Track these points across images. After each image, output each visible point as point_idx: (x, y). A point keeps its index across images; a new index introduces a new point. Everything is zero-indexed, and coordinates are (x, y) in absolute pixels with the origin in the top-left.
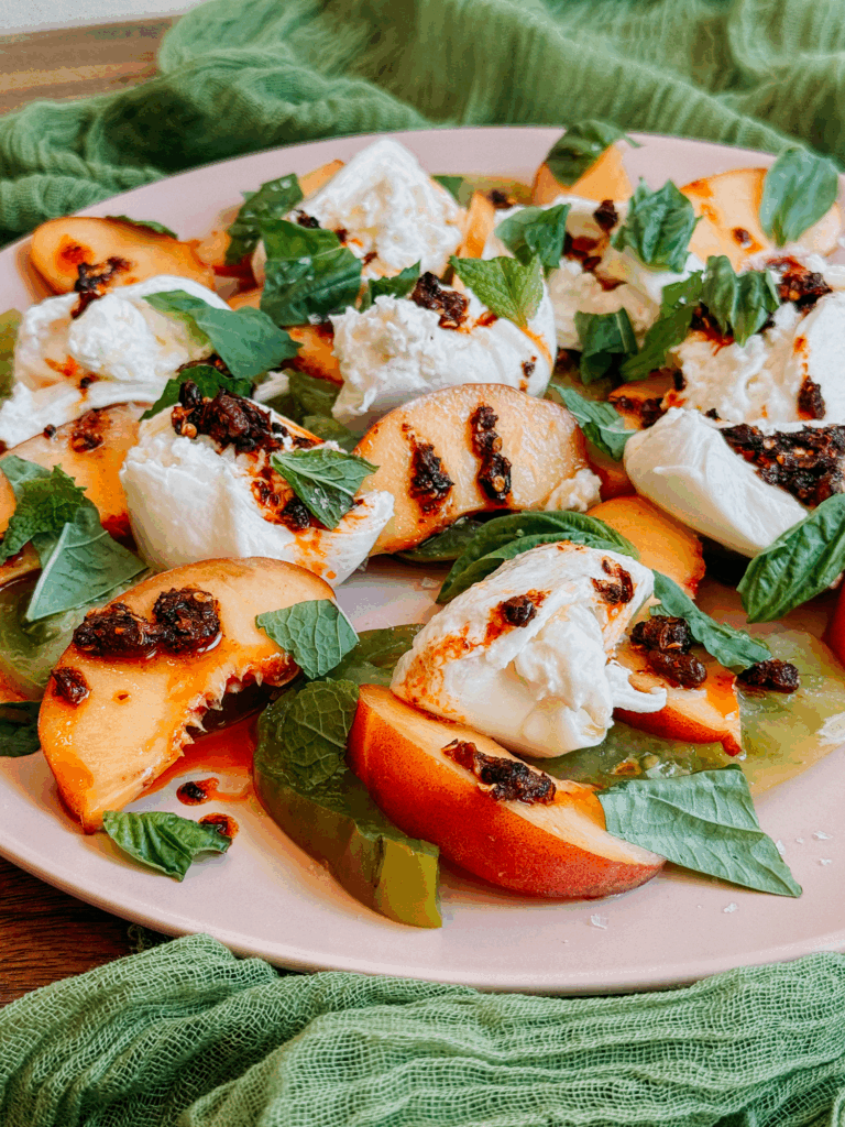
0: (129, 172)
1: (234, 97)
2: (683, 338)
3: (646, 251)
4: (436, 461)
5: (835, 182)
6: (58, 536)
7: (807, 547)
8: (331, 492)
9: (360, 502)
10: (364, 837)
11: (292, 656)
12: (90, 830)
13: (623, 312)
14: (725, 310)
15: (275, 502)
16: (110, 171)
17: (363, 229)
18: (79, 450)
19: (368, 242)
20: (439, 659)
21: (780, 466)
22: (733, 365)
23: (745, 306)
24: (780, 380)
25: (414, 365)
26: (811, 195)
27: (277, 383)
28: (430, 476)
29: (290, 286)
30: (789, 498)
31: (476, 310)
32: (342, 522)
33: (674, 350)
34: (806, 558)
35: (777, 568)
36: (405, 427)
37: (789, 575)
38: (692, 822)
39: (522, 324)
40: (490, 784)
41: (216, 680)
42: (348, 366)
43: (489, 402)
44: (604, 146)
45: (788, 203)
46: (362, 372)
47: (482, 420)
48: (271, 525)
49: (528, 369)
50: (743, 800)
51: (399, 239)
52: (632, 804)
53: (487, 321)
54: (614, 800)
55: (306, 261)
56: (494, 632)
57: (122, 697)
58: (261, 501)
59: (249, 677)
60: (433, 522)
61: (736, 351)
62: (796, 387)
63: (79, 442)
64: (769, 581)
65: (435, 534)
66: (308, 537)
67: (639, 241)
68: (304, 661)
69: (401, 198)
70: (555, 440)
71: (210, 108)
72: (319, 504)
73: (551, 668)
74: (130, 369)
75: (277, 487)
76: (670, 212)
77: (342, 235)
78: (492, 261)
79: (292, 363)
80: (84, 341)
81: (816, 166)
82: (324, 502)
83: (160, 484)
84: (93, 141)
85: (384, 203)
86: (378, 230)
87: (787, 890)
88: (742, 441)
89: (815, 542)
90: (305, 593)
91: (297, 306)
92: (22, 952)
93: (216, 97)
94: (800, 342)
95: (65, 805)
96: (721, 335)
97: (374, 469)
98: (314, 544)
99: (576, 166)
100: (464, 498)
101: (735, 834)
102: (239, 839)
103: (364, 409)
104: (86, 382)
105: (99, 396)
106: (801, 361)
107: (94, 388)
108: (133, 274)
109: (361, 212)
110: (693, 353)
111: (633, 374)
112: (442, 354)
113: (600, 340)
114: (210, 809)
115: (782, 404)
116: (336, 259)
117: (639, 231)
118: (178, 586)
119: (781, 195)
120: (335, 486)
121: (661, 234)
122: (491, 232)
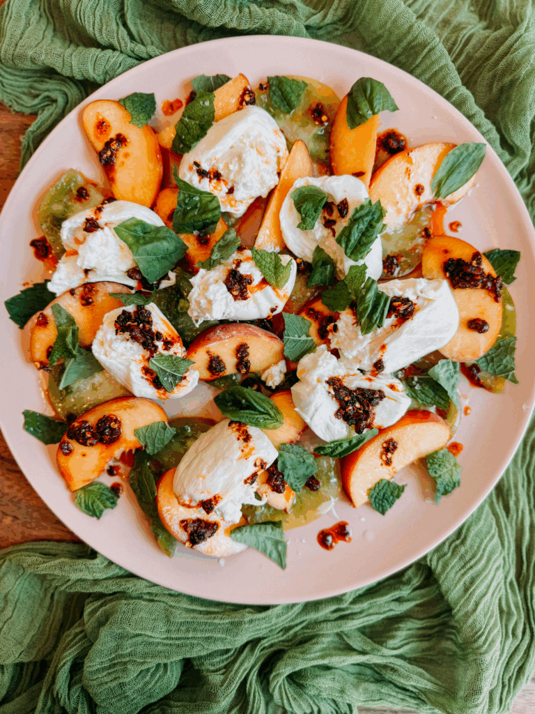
2: (344, 309)
3: (349, 249)
5: (483, 157)
7: (342, 447)
8: (173, 376)
9: (185, 378)
11: (145, 447)
12: (73, 493)
14: (362, 315)
15: (150, 376)
17: (228, 177)
18: (83, 305)
19: (230, 184)
21: (346, 413)
22: (356, 338)
23: (371, 318)
24: (372, 351)
26: (464, 167)
27: (170, 280)
29: (187, 212)
31: (257, 280)
32: (176, 388)
34: (340, 450)
36: (208, 352)
39: (276, 288)
43: (247, 341)
44: (374, 113)
47: (242, 348)
49: (273, 311)
53: (262, 284)
55: (196, 198)
57: (84, 455)
58: (145, 374)
59: (131, 451)
60: (216, 376)
62: (375, 361)
63: (84, 301)
66: (161, 392)
68: (150, 450)
76: (370, 226)
78: (271, 254)
79: (182, 264)
80: (83, 262)
82: (169, 380)
87: (282, 564)
90: (156, 417)
91: (188, 227)
94: (383, 347)
96: (358, 320)
97: (194, 363)
98: (163, 395)
99: (357, 117)
100: (230, 370)
103: (198, 325)
105: (92, 278)
106: (381, 353)
107: (90, 274)
108: (127, 149)
110: (346, 317)
113: (317, 278)
114: (116, 479)
115: (367, 364)
116: (211, 201)
117: (348, 240)
118: (107, 413)
119: (449, 166)
120: (175, 374)
121: (359, 241)
122: (291, 190)
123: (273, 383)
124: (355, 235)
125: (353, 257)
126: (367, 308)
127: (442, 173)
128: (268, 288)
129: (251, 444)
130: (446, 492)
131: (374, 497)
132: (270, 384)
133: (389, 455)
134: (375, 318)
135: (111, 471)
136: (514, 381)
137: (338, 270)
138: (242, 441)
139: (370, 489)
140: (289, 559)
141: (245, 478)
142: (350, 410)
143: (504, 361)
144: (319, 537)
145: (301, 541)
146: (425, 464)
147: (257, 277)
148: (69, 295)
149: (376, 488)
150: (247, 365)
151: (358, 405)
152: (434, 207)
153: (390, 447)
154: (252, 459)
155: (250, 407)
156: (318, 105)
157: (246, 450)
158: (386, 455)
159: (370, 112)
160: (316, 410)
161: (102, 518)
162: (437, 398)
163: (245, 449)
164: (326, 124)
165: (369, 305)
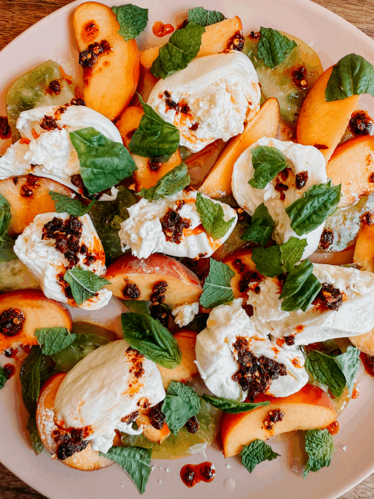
4: (136, 288)
7: (229, 406)
9: (97, 295)
18: (22, 195)
31: (194, 226)
39: (211, 236)
44: (355, 93)
47: (161, 284)
53: (198, 230)
59: (28, 345)
63: (24, 192)
77: (187, 109)
94: (300, 328)
97: (109, 284)
100: (144, 298)
107: (36, 169)
108: (109, 58)
110: (270, 285)
113: (254, 235)
115: (278, 334)
116: (172, 133)
117: (299, 214)
118: (14, 308)
120: (88, 290)
121: (309, 218)
122: (253, 146)
123: (181, 322)
124: (306, 212)
125: (298, 230)
126: (295, 288)
128: (203, 235)
129: (141, 380)
130: (314, 469)
131: (246, 454)
132: (178, 321)
133: (272, 423)
134: (300, 301)
137: (276, 232)
138: (134, 375)
141: (124, 415)
142: (249, 377)
144: (182, 470)
145: (166, 470)
147: (195, 222)
148: (11, 182)
149: (250, 447)
150: (161, 299)
151: (257, 374)
154: (137, 397)
155: (152, 339)
156: (301, 68)
157: (135, 386)
158: (269, 422)
160: (215, 371)
162: (333, 381)
163: (133, 385)
165: (298, 286)
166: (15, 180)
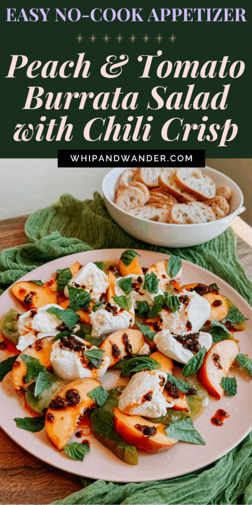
0: (30, 267)
1: (51, 248)
2: (161, 311)
3: (150, 290)
4: (117, 348)
5: (180, 261)
6: (38, 375)
7: (195, 362)
8: (97, 359)
9: (103, 360)
10: (120, 447)
11: (96, 402)
12: (60, 451)
13: (146, 302)
14: (170, 306)
15: (86, 363)
16: (25, 267)
17: (89, 286)
18: (37, 350)
19: (90, 288)
20: (132, 408)
21: (187, 344)
22: (172, 317)
23: (173, 304)
24: (182, 320)
25: (108, 325)
26: (176, 265)
27: (78, 328)
28: (116, 352)
29: (76, 301)
30: (189, 351)
31: (119, 309)
32: (100, 366)
33: (159, 313)
34: (195, 365)
35: (189, 368)
36: (110, 342)
37: (192, 368)
38: (182, 430)
39: (128, 311)
40: (146, 435)
41: (81, 410)
42: (95, 326)
43: (126, 333)
44: (134, 257)
45: (172, 268)
46: (98, 327)
47: (125, 337)
48: (85, 369)
49: (131, 321)
50: (191, 424)
51: (97, 287)
52: (171, 429)
53: (122, 310)
54: (168, 430)
55: (78, 295)
56: (143, 401)
57: (62, 419)
58: (83, 363)
59: (88, 408)
60: (117, 360)
61: (172, 314)
62: (186, 323)
63: (37, 349)
64: (188, 370)
65: (118, 362)
66: (94, 371)
67: (149, 288)
68: (99, 403)
69: (97, 278)
70: (139, 338)
71: (45, 250)
72: (95, 362)
73: (155, 407)
74: (46, 330)
75: (85, 359)
76: (153, 280)
77: (84, 287)
78: (120, 296)
79: (80, 322)
80: (35, 326)
81: (176, 258)
82: (96, 362)
83: (61, 363)
84: (18, 258)
85: (93, 280)
86: (92, 286)
87: (203, 444)
88: (179, 339)
89: (196, 361)
90: (95, 385)
91: (78, 307)
92: (53, 480)
93: (46, 248)
94: (186, 313)
95: (52, 443)
96: (169, 311)
97: (104, 351)
98: (95, 372)
99: (128, 262)
100: (123, 354)
101: (190, 431)
102: (91, 445)
103: (99, 335)
104: (36, 333)
105: (40, 336)
106: (187, 317)
107: (38, 335)
108: (37, 296)
109: (88, 282)
110: (163, 314)
111: (150, 316)
112: (114, 322)
113: (142, 309)
114: (83, 438)
115: (184, 326)
116: (85, 294)
117: (148, 285)
118: (69, 389)
119: (170, 266)
121: (153, 285)
122: (116, 284)
123: (146, 353)
124: (150, 285)
125: (153, 292)
126: (170, 301)
127: (169, 269)
128: (125, 311)
131: (225, 388)
134: (176, 303)
135: (78, 435)
136: (247, 319)
137: (149, 304)
139: (221, 383)
140: (204, 439)
143: (238, 315)
144: (212, 422)
146: (236, 365)
148: (29, 349)
149: (223, 382)
150: (130, 346)
151: (190, 340)
152: (173, 282)
153: (216, 358)
156: (110, 266)
158: (217, 362)
159: (132, 257)
161: (84, 459)
163: (151, 373)
164: (116, 271)
166: (30, 347)
